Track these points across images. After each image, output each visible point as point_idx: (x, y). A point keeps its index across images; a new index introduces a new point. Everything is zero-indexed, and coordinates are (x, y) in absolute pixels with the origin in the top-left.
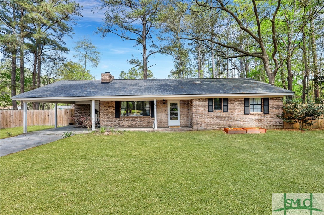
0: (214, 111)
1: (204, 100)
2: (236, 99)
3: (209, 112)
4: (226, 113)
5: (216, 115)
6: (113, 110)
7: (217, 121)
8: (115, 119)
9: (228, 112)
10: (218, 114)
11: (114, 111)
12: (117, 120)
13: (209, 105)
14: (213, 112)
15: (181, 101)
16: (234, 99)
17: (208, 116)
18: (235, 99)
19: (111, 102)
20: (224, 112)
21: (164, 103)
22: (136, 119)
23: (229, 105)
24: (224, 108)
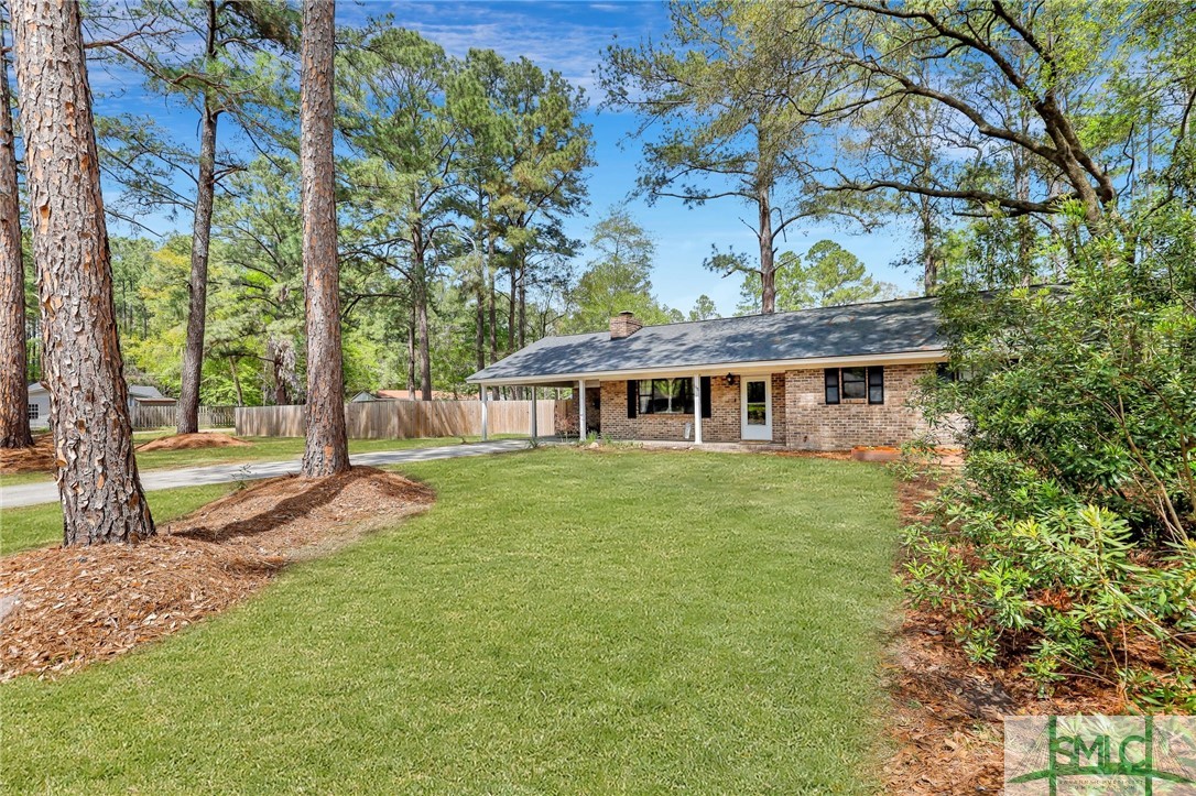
0: (841, 400)
1: (814, 372)
2: (909, 366)
3: (828, 403)
4: (879, 407)
5: (847, 413)
6: (623, 399)
7: (852, 428)
8: (627, 419)
9: (882, 403)
10: (854, 409)
11: (626, 403)
12: (631, 421)
13: (827, 387)
14: (838, 403)
15: (773, 375)
16: (901, 368)
17: (825, 416)
18: (906, 368)
19: (621, 382)
20: (870, 403)
21: (731, 383)
22: (670, 422)
23: (886, 383)
24: (872, 392)
